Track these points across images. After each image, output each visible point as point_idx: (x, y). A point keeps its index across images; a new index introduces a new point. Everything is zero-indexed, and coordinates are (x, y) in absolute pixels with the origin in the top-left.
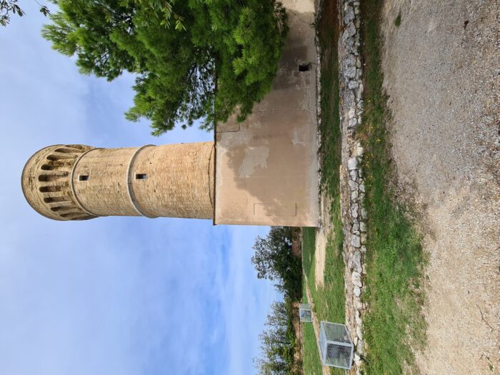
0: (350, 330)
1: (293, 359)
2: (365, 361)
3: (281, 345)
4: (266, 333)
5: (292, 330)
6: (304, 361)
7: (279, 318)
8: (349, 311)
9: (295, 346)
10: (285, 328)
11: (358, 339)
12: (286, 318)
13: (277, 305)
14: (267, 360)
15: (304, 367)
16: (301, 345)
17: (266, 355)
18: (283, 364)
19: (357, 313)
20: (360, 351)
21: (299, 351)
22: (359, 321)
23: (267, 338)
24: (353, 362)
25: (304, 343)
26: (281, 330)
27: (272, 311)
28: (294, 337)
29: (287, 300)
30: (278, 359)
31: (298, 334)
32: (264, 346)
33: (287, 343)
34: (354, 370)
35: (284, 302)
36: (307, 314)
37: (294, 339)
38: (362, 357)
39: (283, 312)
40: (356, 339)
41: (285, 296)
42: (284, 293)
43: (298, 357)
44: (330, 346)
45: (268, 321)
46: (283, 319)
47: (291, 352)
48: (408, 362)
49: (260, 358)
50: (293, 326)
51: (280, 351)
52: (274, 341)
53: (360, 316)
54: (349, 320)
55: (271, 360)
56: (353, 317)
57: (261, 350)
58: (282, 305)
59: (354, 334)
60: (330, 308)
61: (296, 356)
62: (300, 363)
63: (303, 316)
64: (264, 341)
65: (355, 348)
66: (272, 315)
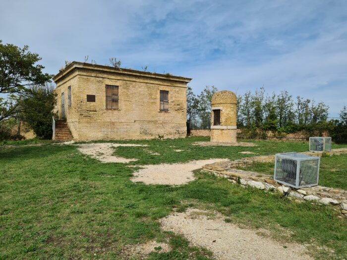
0: (313, 188)
1: (267, 130)
2: (283, 196)
3: (279, 118)
4: (289, 100)
5: (295, 129)
6: (266, 140)
7: (307, 114)
8: (338, 193)
9: (279, 132)
10: (296, 121)
11: (305, 195)
12: (308, 123)
13: (324, 111)
14: (263, 103)
15: (261, 140)
16: (281, 138)
17: (268, 102)
18: (262, 120)
19: (336, 202)
20: (292, 193)
21: (275, 136)
22: (326, 201)
23: (283, 100)
24: (281, 185)
25: (283, 142)
26: (294, 116)
27: (316, 105)
28: (288, 132)
29: (331, 123)
30: (265, 115)
31: (291, 136)
32: (276, 99)
33: (281, 123)
34: (274, 183)
35: (328, 120)
36: (318, 147)
37: (286, 132)
38: (286, 194)
39: (315, 118)
40: (304, 192)
41: (337, 121)
42: (340, 120)
43: (269, 135)
44: (294, 163)
45: (302, 101)
46: (306, 119)
47: (273, 128)
48: (293, 236)
49: (265, 95)
50: (300, 130)
51: (272, 117)
52: (282, 109)
53: (332, 203)
54: (325, 190)
55: (264, 107)
56: (329, 195)
57: (272, 96)
58: (324, 118)
59: (310, 192)
60: (332, 173)
61: (270, 133)
62: (264, 137)
63: (316, 141)
64: (281, 98)
65: (295, 190)
66: (310, 105)
